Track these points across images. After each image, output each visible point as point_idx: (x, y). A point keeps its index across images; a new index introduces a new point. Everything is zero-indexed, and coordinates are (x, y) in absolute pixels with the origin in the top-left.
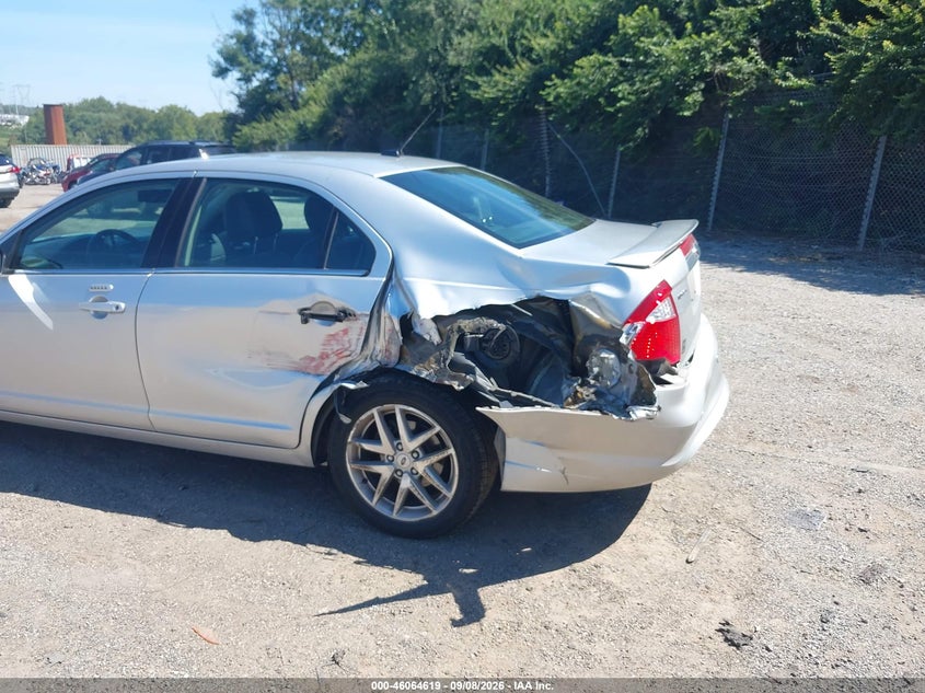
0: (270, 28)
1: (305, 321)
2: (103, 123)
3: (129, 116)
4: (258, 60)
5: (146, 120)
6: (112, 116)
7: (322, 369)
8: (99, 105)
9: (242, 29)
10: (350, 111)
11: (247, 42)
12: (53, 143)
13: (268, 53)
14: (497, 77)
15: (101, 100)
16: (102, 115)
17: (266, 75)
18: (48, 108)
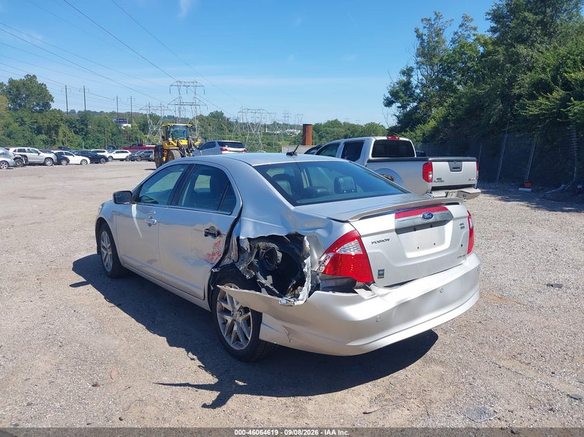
0: (421, 77)
1: (206, 235)
2: (335, 134)
3: (349, 129)
4: (411, 95)
5: (356, 131)
6: (340, 129)
7: (213, 261)
8: (335, 123)
9: (404, 78)
10: (452, 125)
11: (406, 86)
12: (305, 145)
13: (418, 91)
14: (541, 100)
15: (336, 120)
16: (336, 129)
17: (415, 104)
18: (305, 126)
